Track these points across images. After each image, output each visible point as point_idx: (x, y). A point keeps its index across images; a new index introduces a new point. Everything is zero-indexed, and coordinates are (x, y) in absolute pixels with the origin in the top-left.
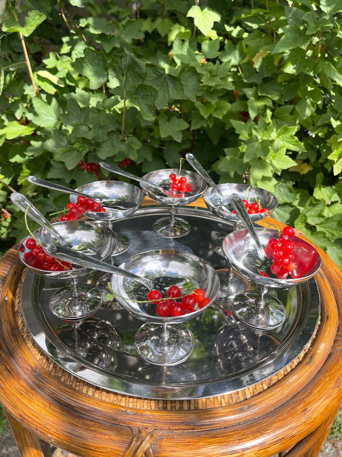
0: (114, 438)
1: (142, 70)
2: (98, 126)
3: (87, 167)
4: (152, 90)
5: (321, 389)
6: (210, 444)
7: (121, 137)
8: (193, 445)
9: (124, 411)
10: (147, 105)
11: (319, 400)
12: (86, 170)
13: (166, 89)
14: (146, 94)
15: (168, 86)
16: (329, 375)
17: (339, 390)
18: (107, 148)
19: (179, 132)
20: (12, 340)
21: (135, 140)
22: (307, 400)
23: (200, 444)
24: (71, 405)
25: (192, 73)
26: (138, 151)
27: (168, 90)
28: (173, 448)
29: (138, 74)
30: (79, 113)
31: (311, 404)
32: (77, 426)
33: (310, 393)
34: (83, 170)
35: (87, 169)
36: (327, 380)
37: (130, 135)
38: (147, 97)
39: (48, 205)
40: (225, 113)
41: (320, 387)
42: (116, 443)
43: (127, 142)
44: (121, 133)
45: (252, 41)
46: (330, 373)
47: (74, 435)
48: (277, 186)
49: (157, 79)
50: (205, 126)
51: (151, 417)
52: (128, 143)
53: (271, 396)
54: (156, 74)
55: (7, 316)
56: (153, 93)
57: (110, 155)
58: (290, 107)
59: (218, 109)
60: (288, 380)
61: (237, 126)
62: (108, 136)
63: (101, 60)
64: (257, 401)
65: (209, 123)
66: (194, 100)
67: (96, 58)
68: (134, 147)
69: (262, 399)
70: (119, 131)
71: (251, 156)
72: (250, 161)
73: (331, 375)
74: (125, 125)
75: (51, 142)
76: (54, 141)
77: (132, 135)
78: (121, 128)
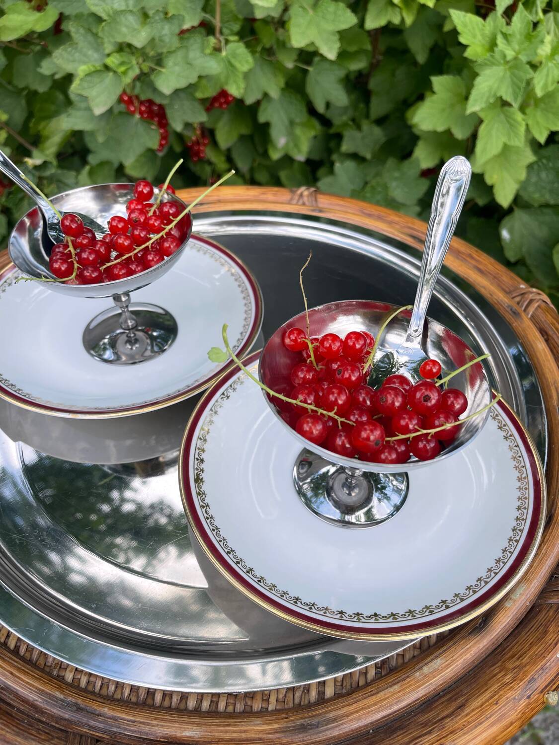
2: (162, 15)
3: (140, 109)
5: (487, 701)
7: (212, 40)
9: (62, 700)
11: (476, 727)
12: (137, 116)
16: (514, 668)
17: (529, 704)
18: (177, 68)
19: (333, 34)
21: (241, 49)
22: (450, 724)
26: (246, 76)
31: (456, 736)
33: (461, 707)
34: (133, 113)
35: (141, 113)
36: (507, 679)
37: (232, 38)
41: (487, 695)
43: (224, 53)
44: (212, 32)
46: (518, 663)
48: (536, 167)
50: (396, 21)
52: (226, 56)
53: (375, 704)
57: (183, 84)
60: (421, 668)
61: (465, 25)
62: (181, 39)
64: (341, 712)
65: (405, 15)
68: (238, 65)
69: (353, 707)
70: (207, 28)
71: (485, 99)
72: (482, 110)
73: (520, 667)
74: (222, 13)
75: (69, 49)
76: (76, 48)
77: (236, 38)
78: (213, 21)
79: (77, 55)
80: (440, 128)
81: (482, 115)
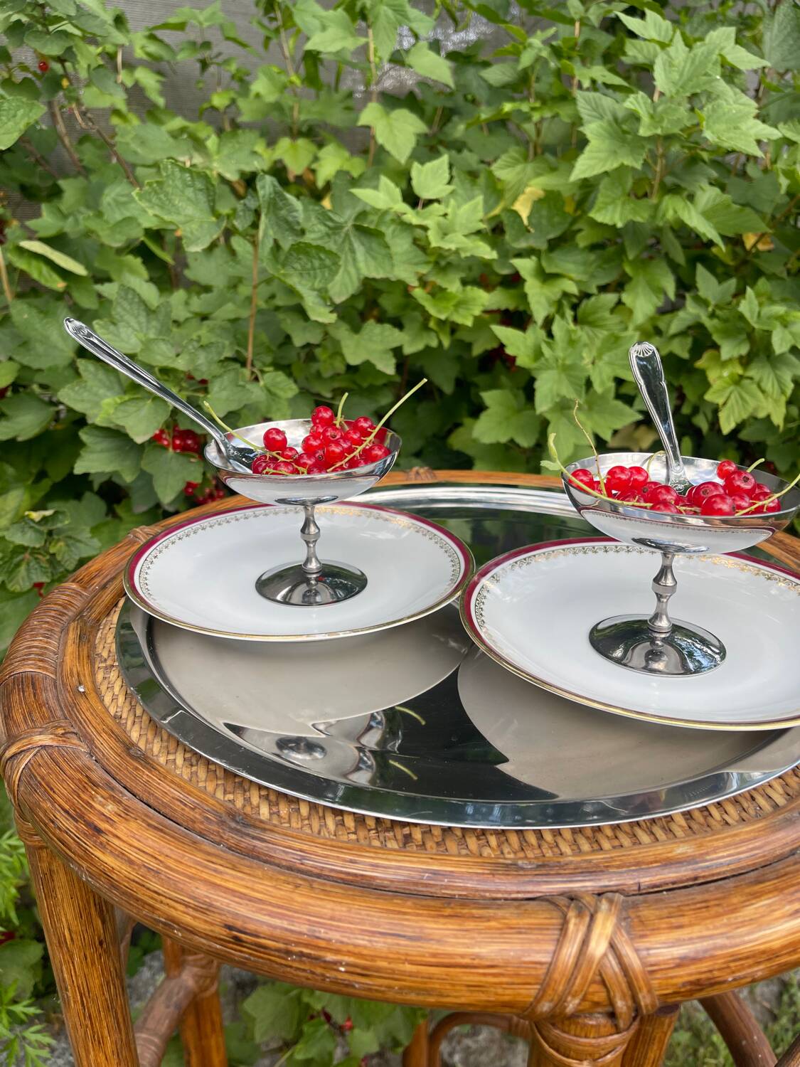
0: (514, 922)
1: (295, 214)
2: (196, 344)
3: (174, 442)
4: (323, 256)
6: (757, 896)
7: (247, 371)
8: (718, 905)
10: (313, 289)
12: (171, 450)
13: (350, 258)
14: (309, 266)
15: (353, 251)
18: (224, 394)
19: (385, 352)
20: (137, 769)
21: (281, 377)
23: (735, 900)
24: (362, 875)
25: (399, 227)
26: (291, 402)
27: (355, 260)
28: (673, 920)
29: (287, 222)
30: (143, 319)
32: (405, 913)
34: (165, 448)
35: (175, 447)
37: (267, 369)
38: (312, 272)
39: (79, 541)
40: (477, 312)
42: (525, 933)
43: (262, 383)
44: (244, 364)
45: (510, 169)
47: (404, 936)
49: (328, 235)
50: (434, 344)
51: (584, 865)
52: (266, 385)
54: (325, 225)
55: (99, 721)
56: (328, 262)
58: (611, 298)
59: (461, 304)
61: (508, 339)
62: (222, 367)
63: (201, 190)
65: (442, 338)
66: (413, 282)
67: (189, 186)
68: (280, 393)
70: (240, 360)
71: (549, 400)
72: (549, 410)
74: (255, 346)
75: (77, 388)
76: (85, 387)
77: (271, 369)
78: (245, 354)
79: (86, 394)
80: (504, 440)
81: (548, 416)
